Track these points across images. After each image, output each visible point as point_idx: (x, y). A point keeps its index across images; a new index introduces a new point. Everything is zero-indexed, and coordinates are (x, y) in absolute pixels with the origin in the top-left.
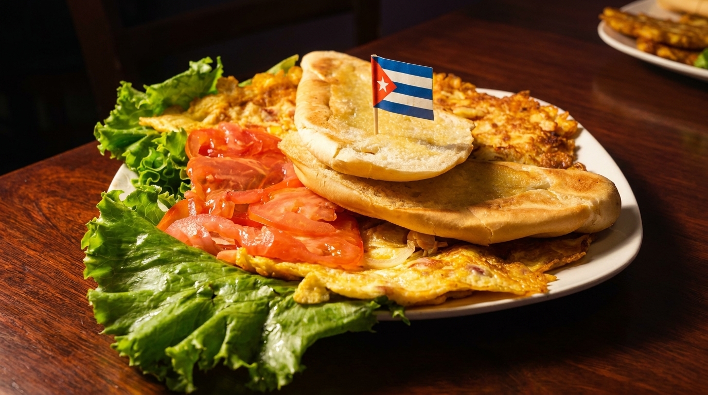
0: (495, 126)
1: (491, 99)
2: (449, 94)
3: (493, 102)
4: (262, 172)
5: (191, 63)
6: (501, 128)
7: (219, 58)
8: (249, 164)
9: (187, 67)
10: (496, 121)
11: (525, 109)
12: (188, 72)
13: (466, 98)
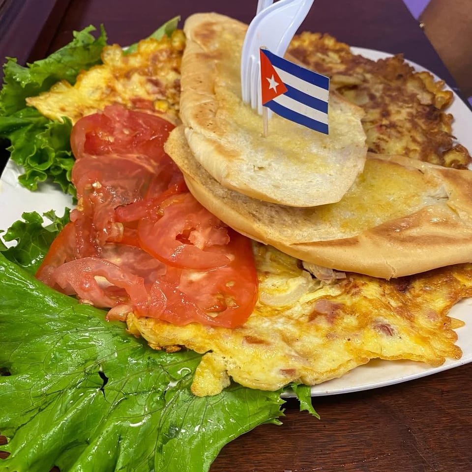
0: (372, 97)
1: (366, 64)
2: (324, 57)
3: (368, 67)
4: (151, 169)
5: (75, 33)
6: (379, 100)
7: (102, 25)
8: (138, 161)
9: (71, 38)
10: (373, 91)
11: (400, 76)
12: (72, 44)
13: (342, 62)
